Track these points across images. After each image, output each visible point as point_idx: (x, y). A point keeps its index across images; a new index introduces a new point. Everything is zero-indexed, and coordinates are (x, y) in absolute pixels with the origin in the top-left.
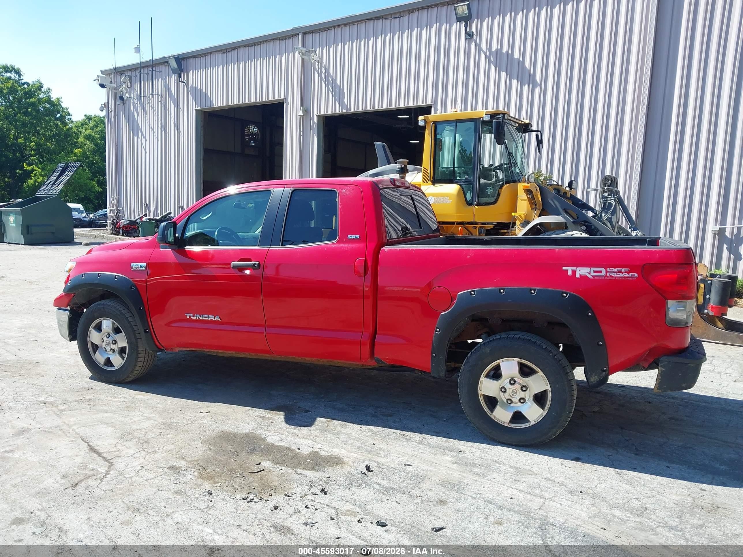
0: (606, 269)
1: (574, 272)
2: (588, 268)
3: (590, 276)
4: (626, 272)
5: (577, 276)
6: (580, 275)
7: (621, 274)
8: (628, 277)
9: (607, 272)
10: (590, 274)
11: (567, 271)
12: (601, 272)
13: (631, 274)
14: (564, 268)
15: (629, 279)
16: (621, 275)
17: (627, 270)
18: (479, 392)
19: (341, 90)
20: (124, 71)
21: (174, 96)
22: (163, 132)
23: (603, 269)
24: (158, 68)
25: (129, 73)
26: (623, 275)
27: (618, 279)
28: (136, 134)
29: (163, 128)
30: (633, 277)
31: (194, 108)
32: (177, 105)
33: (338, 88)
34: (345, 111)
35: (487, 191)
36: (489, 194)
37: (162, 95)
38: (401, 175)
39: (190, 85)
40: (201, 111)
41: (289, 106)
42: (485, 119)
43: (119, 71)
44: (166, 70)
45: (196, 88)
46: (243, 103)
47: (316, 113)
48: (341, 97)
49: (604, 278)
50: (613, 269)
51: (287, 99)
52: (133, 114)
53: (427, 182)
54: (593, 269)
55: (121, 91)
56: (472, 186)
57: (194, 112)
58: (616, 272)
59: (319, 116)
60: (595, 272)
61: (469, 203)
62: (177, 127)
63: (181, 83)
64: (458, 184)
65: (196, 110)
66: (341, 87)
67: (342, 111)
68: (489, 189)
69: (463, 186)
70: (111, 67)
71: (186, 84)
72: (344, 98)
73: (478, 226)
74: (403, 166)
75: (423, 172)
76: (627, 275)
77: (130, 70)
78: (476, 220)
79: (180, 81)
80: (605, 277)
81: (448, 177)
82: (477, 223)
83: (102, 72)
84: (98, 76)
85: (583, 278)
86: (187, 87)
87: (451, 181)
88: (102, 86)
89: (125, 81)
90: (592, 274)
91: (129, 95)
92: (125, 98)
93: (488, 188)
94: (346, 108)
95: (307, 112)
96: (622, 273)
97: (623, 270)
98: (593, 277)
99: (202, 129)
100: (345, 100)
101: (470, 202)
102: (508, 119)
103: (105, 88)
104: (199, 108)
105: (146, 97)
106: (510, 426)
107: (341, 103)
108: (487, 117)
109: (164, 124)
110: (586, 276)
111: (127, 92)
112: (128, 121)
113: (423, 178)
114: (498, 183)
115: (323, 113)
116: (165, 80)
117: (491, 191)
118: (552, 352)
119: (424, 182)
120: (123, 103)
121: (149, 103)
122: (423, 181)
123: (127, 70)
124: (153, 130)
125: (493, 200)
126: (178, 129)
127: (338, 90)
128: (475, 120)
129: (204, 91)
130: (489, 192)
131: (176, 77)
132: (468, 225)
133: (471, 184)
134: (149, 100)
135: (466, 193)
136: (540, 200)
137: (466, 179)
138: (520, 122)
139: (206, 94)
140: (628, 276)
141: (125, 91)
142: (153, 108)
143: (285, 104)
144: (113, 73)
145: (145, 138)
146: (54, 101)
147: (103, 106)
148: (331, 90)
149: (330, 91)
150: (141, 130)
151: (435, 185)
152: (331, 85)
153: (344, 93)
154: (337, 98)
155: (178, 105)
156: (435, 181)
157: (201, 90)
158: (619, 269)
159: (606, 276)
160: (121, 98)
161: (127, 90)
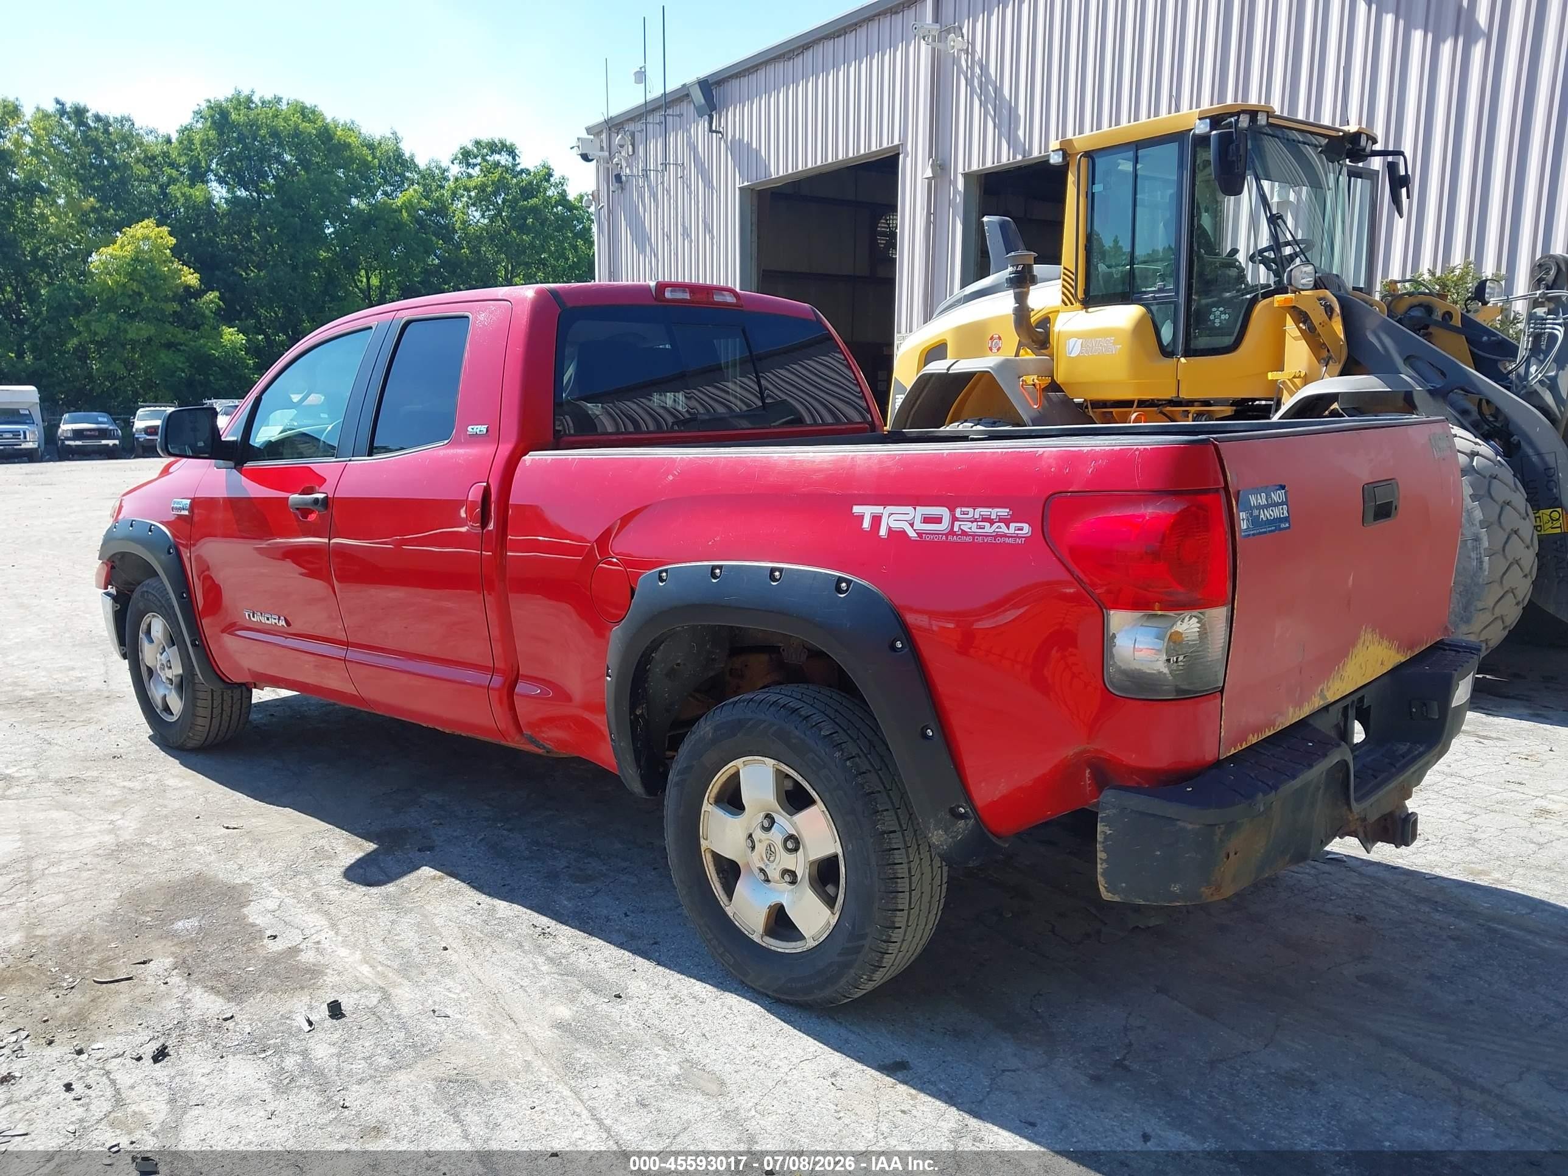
0: (952, 511)
1: (876, 520)
2: (910, 509)
3: (912, 534)
4: (1001, 520)
5: (883, 532)
6: (890, 530)
7: (987, 525)
8: (1005, 536)
9: (954, 519)
10: (912, 525)
11: (861, 517)
12: (938, 520)
13: (1013, 525)
14: (857, 509)
15: (1007, 540)
16: (988, 529)
17: (1004, 512)
18: (702, 841)
19: (1012, 111)
20: (622, 123)
21: (703, 164)
22: (686, 242)
23: (943, 512)
24: (677, 110)
25: (630, 127)
26: (991, 530)
27: (980, 540)
28: (642, 250)
29: (686, 234)
30: (1017, 537)
31: (738, 186)
32: (708, 183)
33: (1007, 106)
34: (1019, 158)
35: (1212, 317)
36: (1217, 325)
37: (683, 164)
38: (1017, 290)
39: (729, 138)
40: (752, 190)
41: (909, 160)
42: (1197, 132)
43: (614, 125)
44: (688, 109)
45: (741, 140)
46: (824, 163)
47: (960, 170)
48: (1012, 126)
49: (944, 538)
50: (971, 510)
51: (903, 144)
52: (637, 208)
53: (1072, 304)
54: (923, 510)
55: (618, 164)
56: (1173, 306)
57: (737, 190)
58: (976, 521)
59: (966, 176)
60: (927, 520)
61: (1167, 352)
62: (708, 229)
63: (714, 134)
64: (1142, 305)
65: (740, 188)
66: (1013, 104)
67: (1014, 157)
68: (1218, 313)
69: (1154, 308)
70: (601, 119)
71: (723, 135)
72: (1017, 128)
73: (1192, 409)
74: (1020, 268)
75: (1064, 280)
76: (1004, 529)
77: (632, 119)
78: (1184, 395)
79: (711, 130)
80: (947, 535)
81: (1120, 289)
82: (1190, 403)
83: (589, 130)
84: (578, 139)
85: (896, 536)
86: (726, 142)
87: (1125, 297)
88: (585, 158)
89: (622, 143)
90: (920, 526)
91: (631, 169)
92: (624, 178)
93: (1214, 309)
94: (1021, 151)
95: (941, 168)
96: (992, 522)
97: (994, 513)
98: (920, 535)
99: (755, 228)
100: (1021, 133)
101: (1170, 349)
102: (1270, 125)
103: (592, 160)
104: (746, 184)
105: (657, 171)
106: (764, 945)
107: (1012, 141)
108: (1202, 126)
109: (687, 224)
110: (903, 533)
111: (629, 165)
112: (629, 224)
113: (1064, 293)
114: (1243, 295)
115: (975, 167)
116: (689, 131)
117: (1223, 317)
118: (842, 750)
119: (1066, 305)
120: (622, 189)
121: (662, 183)
122: (1063, 301)
123: (628, 120)
124: (669, 238)
125: (1228, 340)
126: (711, 232)
127: (1005, 112)
128: (1178, 137)
129: (754, 146)
130: (1217, 321)
131: (703, 124)
132: (1169, 408)
133: (1170, 303)
134: (663, 177)
135: (1159, 324)
136: (1342, 336)
137: (1160, 290)
138: (1333, 133)
139: (758, 152)
140: (1006, 531)
141: (624, 164)
142: (669, 192)
143: (901, 157)
144: (605, 131)
145: (656, 256)
146: (573, 200)
147: (591, 197)
148: (992, 113)
149: (990, 115)
150: (650, 239)
151: (1090, 310)
152: (993, 102)
153: (1018, 117)
154: (1005, 130)
155: (710, 182)
156: (1090, 300)
157: (749, 144)
158: (985, 511)
159: (952, 532)
160: (618, 178)
161: (627, 160)
